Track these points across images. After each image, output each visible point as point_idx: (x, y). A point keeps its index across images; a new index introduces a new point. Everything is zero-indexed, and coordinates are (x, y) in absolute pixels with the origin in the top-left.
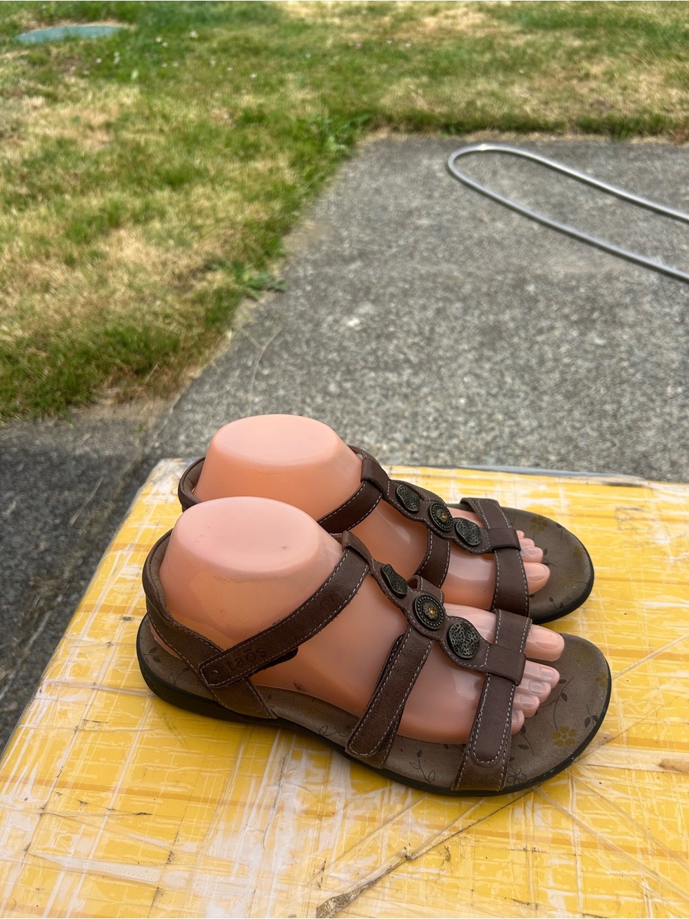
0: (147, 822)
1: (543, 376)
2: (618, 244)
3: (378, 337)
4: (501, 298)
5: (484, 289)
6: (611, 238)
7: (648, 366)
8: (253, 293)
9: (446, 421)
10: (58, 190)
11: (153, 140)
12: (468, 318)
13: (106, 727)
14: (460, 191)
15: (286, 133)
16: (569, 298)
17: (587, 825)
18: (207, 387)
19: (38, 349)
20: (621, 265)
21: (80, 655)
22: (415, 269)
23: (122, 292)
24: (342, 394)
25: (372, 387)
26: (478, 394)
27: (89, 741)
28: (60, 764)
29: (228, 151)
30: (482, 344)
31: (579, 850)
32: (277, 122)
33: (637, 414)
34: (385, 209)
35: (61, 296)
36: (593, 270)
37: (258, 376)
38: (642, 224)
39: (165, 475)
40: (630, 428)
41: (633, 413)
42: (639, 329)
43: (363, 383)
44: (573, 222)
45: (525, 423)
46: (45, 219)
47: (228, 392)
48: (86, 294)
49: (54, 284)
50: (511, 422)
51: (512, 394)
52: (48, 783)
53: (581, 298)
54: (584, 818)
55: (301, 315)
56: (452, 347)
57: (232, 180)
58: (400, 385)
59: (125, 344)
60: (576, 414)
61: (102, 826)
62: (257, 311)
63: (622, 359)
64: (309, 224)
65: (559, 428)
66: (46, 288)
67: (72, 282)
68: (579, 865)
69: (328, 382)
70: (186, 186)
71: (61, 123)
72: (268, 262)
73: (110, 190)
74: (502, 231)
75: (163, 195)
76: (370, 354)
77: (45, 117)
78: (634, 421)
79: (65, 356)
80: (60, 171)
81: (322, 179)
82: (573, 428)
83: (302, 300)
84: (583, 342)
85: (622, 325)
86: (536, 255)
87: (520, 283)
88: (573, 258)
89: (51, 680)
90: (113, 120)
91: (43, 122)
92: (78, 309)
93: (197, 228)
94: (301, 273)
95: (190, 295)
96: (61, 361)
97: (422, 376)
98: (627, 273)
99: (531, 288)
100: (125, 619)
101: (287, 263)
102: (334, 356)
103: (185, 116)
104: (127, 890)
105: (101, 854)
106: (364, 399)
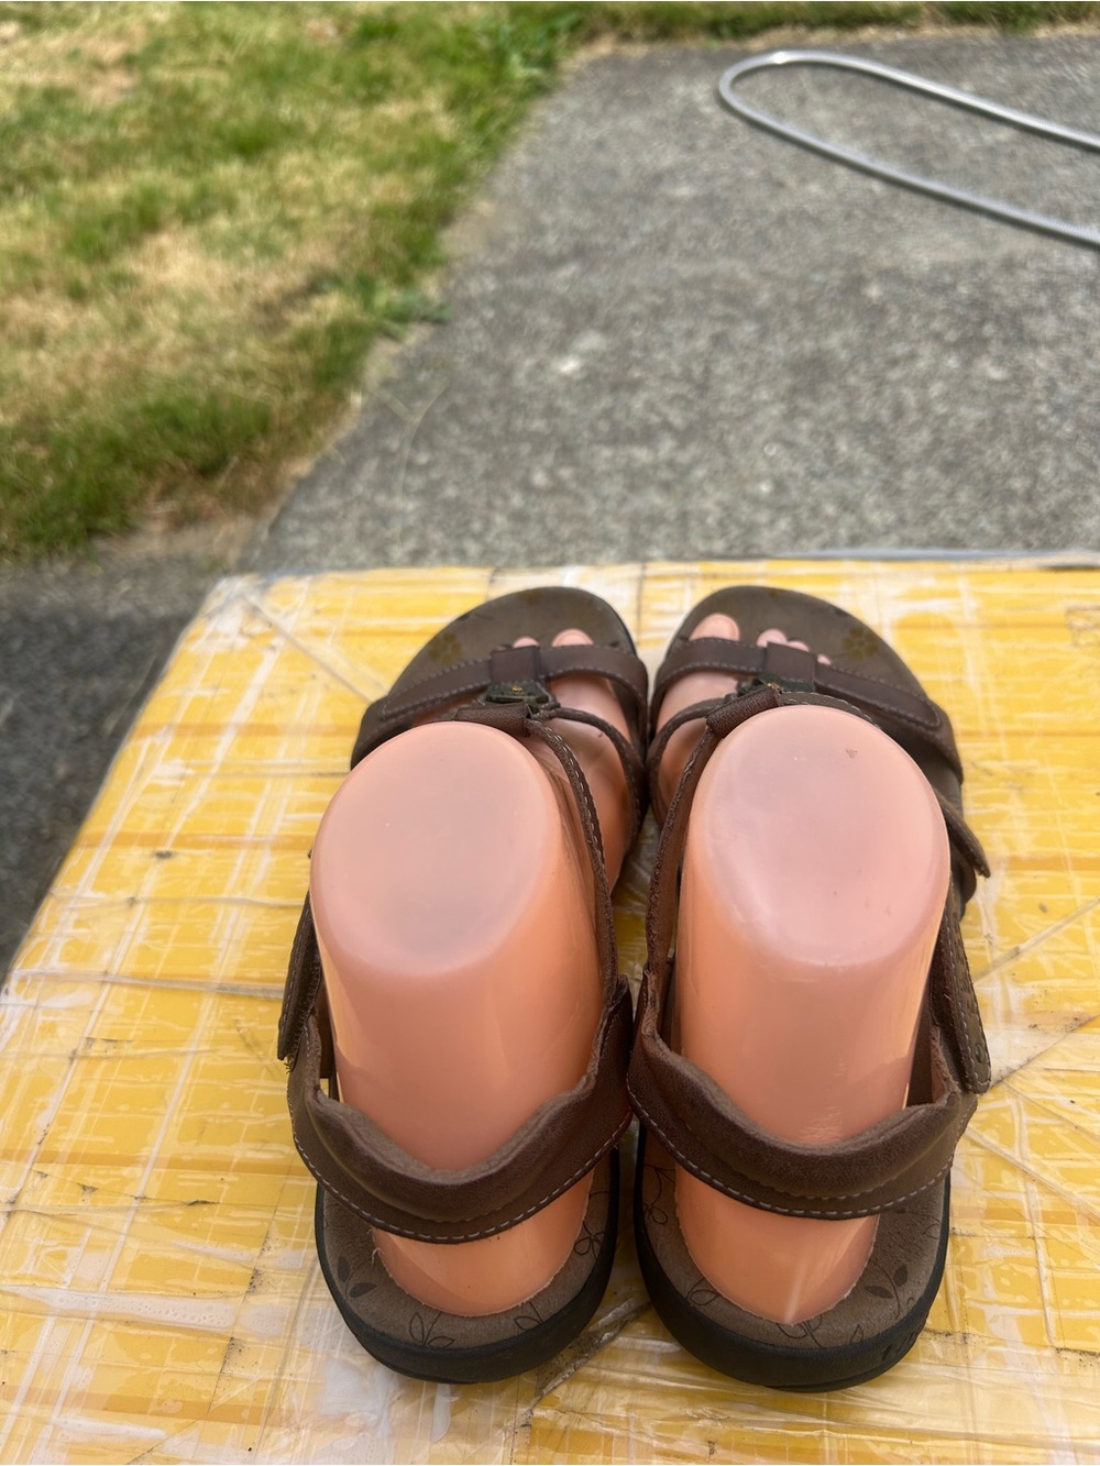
0: (213, 1218)
1: (901, 438)
2: (1022, 206)
3: (614, 388)
4: (822, 311)
5: (793, 296)
6: (1011, 198)
7: (1084, 410)
8: (395, 327)
9: (738, 523)
10: (50, 173)
11: (209, 80)
12: (769, 348)
13: (127, 1050)
14: (743, 134)
15: (437, 52)
16: (940, 303)
17: (1053, 1180)
18: (322, 491)
19: (32, 443)
20: (1029, 242)
21: (79, 923)
22: (671, 271)
23: (168, 340)
24: (557, 488)
25: (609, 474)
26: (791, 475)
27: (97, 1075)
28: (42, 1120)
29: (338, 89)
30: (794, 390)
31: (1040, 1228)
32: (419, 33)
33: (1067, 492)
34: (613, 173)
35: (67, 353)
36: (981, 254)
37: (410, 466)
38: (1063, 170)
39: (229, 602)
40: (1055, 517)
41: (1059, 490)
42: (1065, 349)
43: (592, 471)
44: (943, 175)
45: (875, 518)
46: (29, 224)
47: (359, 499)
48: (108, 346)
49: (51, 334)
50: (850, 519)
51: (850, 470)
52: (22, 1156)
53: (959, 303)
54: (1045, 1168)
55: (479, 360)
56: (742, 399)
57: (349, 139)
58: (656, 467)
59: (177, 425)
60: (963, 497)
61: (125, 1229)
62: (401, 358)
63: (1037, 402)
64: (484, 207)
65: (934, 524)
66: (38, 338)
67: (83, 328)
68: (1042, 1257)
69: (528, 470)
70: (269, 154)
71: (50, 62)
72: (416, 273)
73: (138, 168)
74: (819, 199)
75: (229, 172)
76: (599, 418)
77: (22, 54)
78: (1063, 505)
79: (79, 451)
80: (51, 141)
81: (504, 129)
82: (960, 522)
83: (480, 336)
84: (967, 377)
85: (1034, 343)
86: (880, 236)
87: (855, 284)
88: (946, 236)
89: (24, 972)
90: (137, 49)
91: (18, 63)
92: (95, 374)
93: (292, 225)
94: (474, 288)
95: (285, 337)
96: (71, 461)
97: (693, 450)
98: (1041, 256)
99: (874, 292)
100: (162, 856)
101: (450, 274)
102: (538, 425)
103: (260, 35)
104: (173, 1346)
105: (122, 1281)
106: (596, 495)
